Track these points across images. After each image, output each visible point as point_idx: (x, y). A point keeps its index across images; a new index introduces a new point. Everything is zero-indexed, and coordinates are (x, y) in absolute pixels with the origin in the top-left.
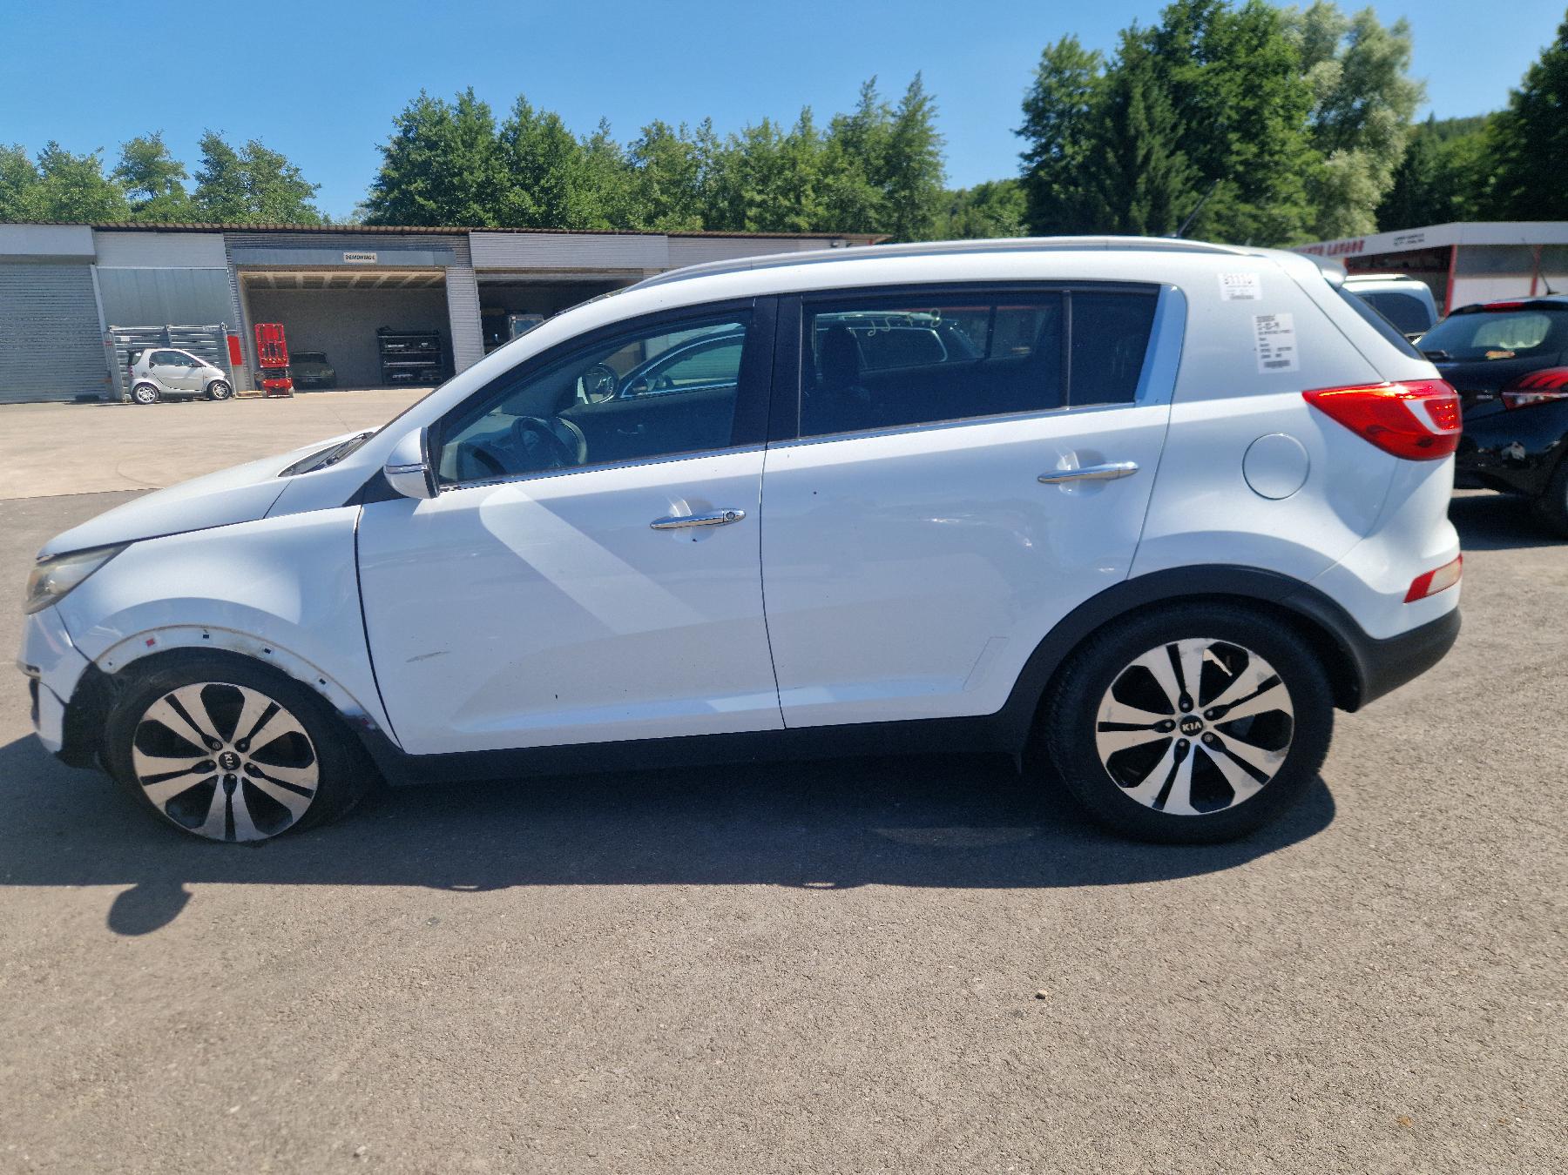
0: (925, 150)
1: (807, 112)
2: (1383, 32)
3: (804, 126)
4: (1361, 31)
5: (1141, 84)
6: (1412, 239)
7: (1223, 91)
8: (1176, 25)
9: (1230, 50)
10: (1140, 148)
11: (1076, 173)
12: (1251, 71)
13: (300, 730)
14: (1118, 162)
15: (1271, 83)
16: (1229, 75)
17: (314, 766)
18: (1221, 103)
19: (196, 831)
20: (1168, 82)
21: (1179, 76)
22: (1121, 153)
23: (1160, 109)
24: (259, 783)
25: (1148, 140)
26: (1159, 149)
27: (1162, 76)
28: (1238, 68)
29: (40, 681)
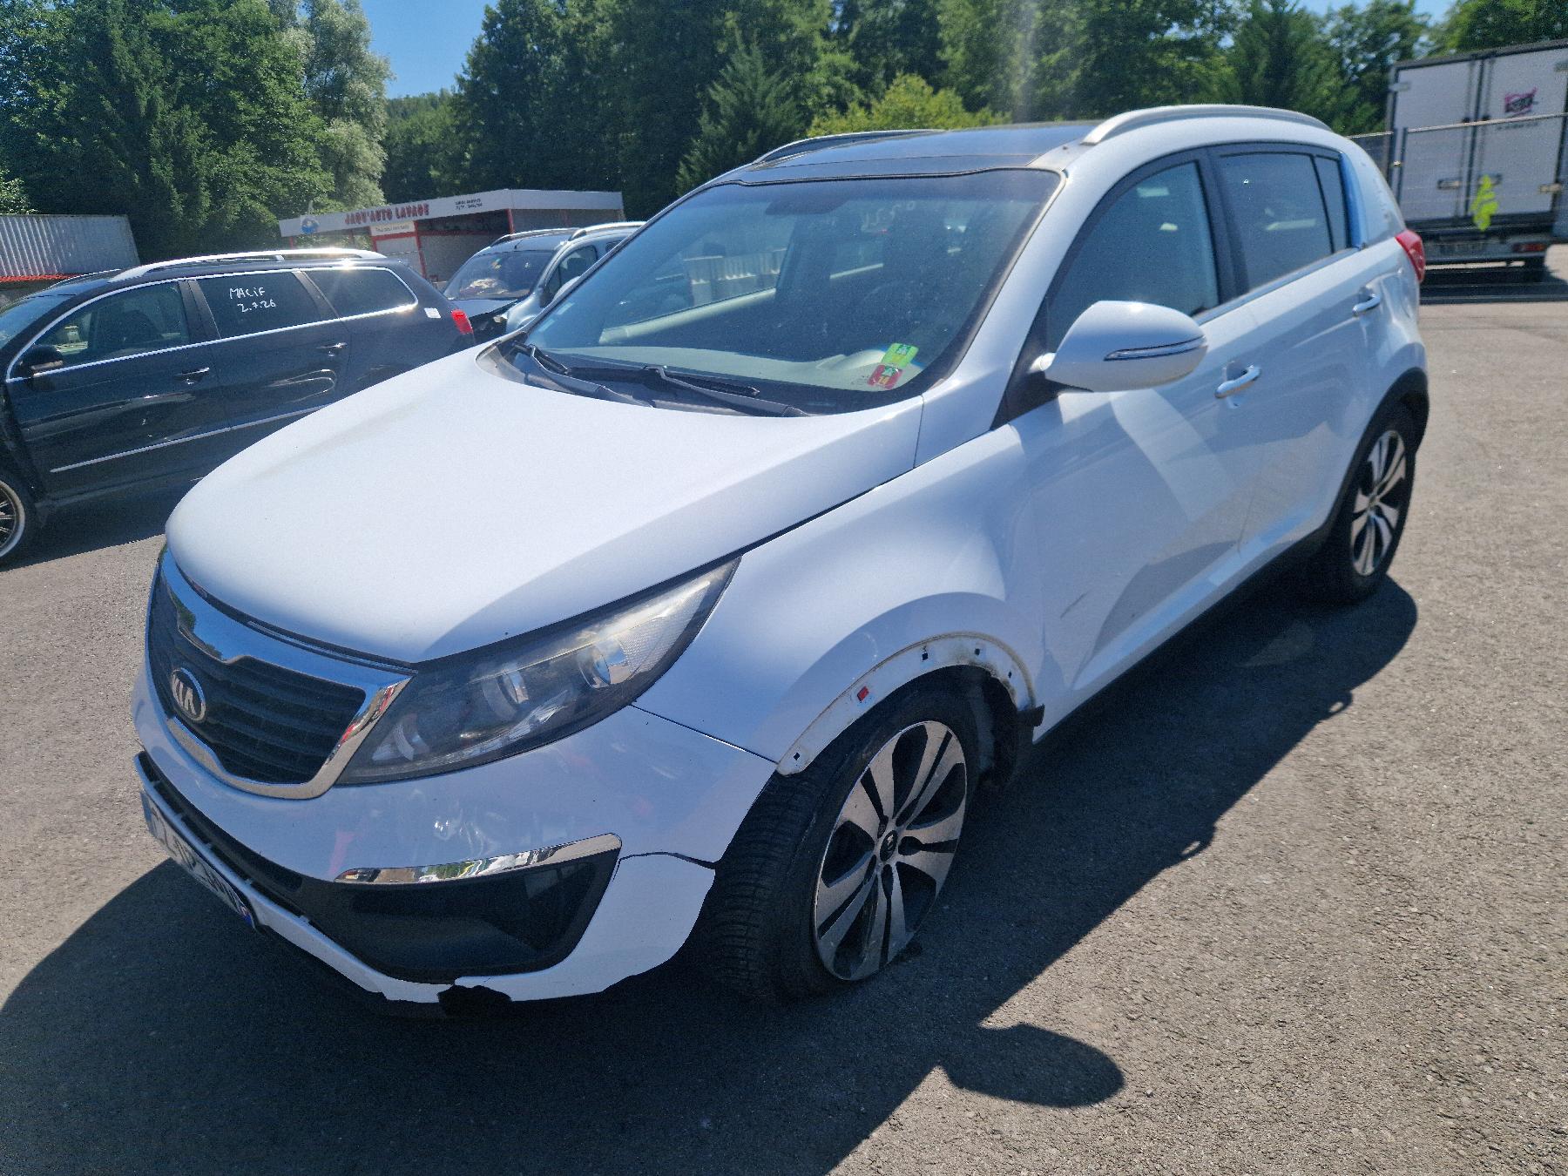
5: (116, 25)
6: (471, 204)
7: (210, 43)
10: (140, 97)
11: (63, 121)
12: (231, 26)
13: (961, 759)
14: (118, 112)
15: (255, 44)
16: (209, 28)
17: (963, 803)
18: (212, 56)
19: (855, 976)
20: (145, 27)
21: (155, 22)
22: (118, 101)
23: (148, 56)
24: (915, 860)
25: (146, 89)
26: (161, 100)
27: (138, 19)
28: (216, 22)
29: (620, 856)
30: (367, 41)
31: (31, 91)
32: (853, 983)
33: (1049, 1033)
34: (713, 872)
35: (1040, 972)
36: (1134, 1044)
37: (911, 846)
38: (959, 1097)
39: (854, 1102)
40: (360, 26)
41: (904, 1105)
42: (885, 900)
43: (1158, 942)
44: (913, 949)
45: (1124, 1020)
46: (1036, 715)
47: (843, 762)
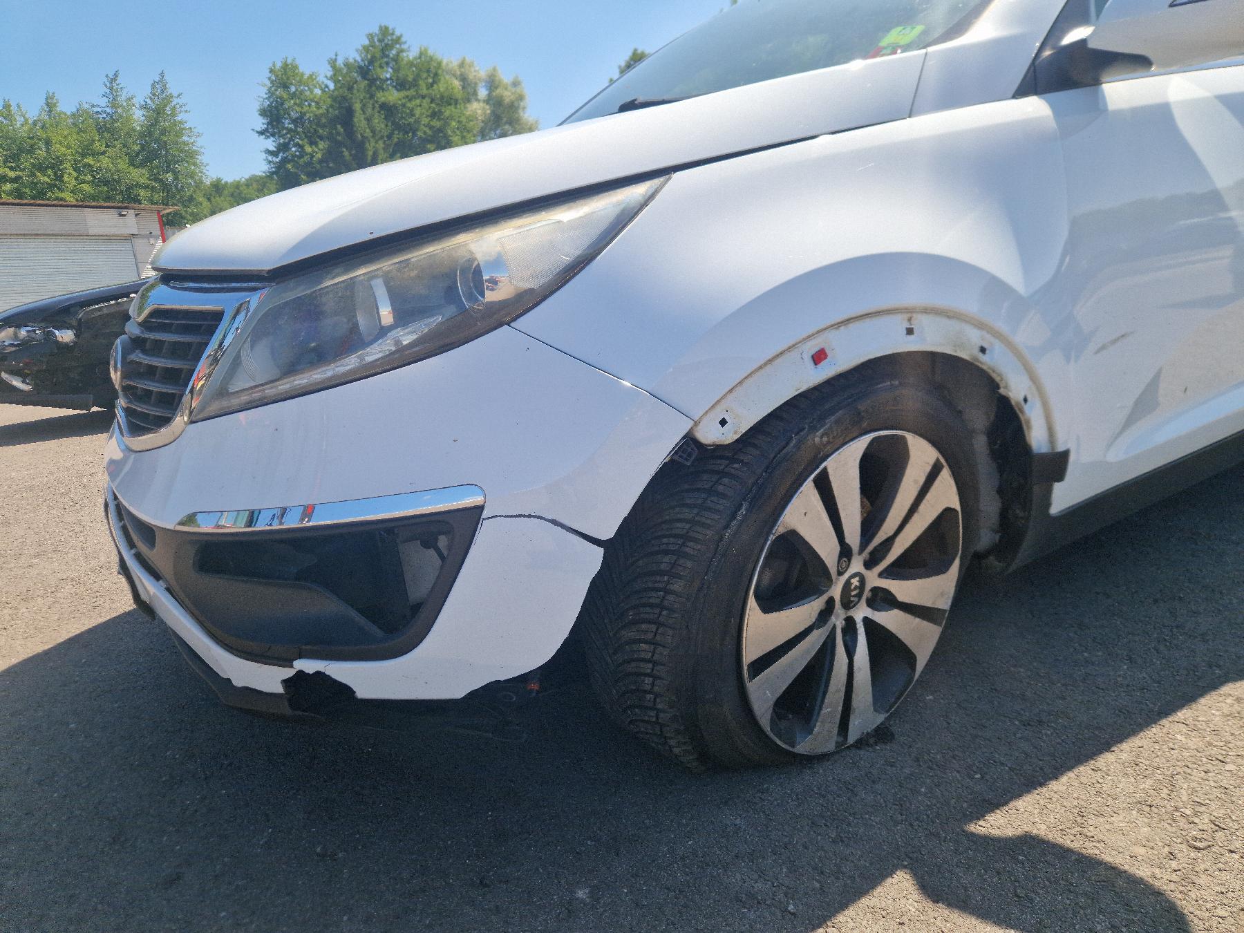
0: (180, 140)
1: (52, 98)
2: (507, 84)
3: (50, 111)
4: (492, 83)
5: (358, 101)
7: (418, 112)
8: (371, 62)
9: (415, 84)
10: (368, 150)
11: (318, 166)
12: (432, 101)
13: (955, 504)
14: (353, 159)
15: (448, 111)
16: (418, 101)
17: (957, 563)
18: (417, 121)
19: (802, 748)
20: (377, 102)
21: (383, 99)
22: (353, 152)
23: (377, 121)
24: (889, 619)
25: (373, 144)
26: (381, 151)
27: (372, 97)
28: (423, 97)
29: (485, 515)
30: (524, 108)
31: (301, 147)
32: (795, 755)
33: (1070, 851)
34: (600, 552)
35: (1056, 777)
36: (1203, 880)
37: (882, 599)
38: (932, 914)
39: (780, 896)
40: (521, 98)
41: (850, 911)
42: (846, 660)
43: (1228, 760)
44: (881, 734)
45: (1184, 847)
46: (1057, 464)
47: (787, 444)
